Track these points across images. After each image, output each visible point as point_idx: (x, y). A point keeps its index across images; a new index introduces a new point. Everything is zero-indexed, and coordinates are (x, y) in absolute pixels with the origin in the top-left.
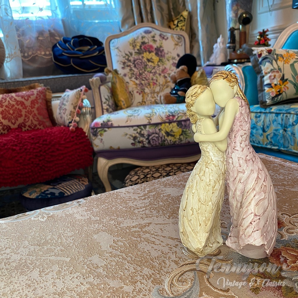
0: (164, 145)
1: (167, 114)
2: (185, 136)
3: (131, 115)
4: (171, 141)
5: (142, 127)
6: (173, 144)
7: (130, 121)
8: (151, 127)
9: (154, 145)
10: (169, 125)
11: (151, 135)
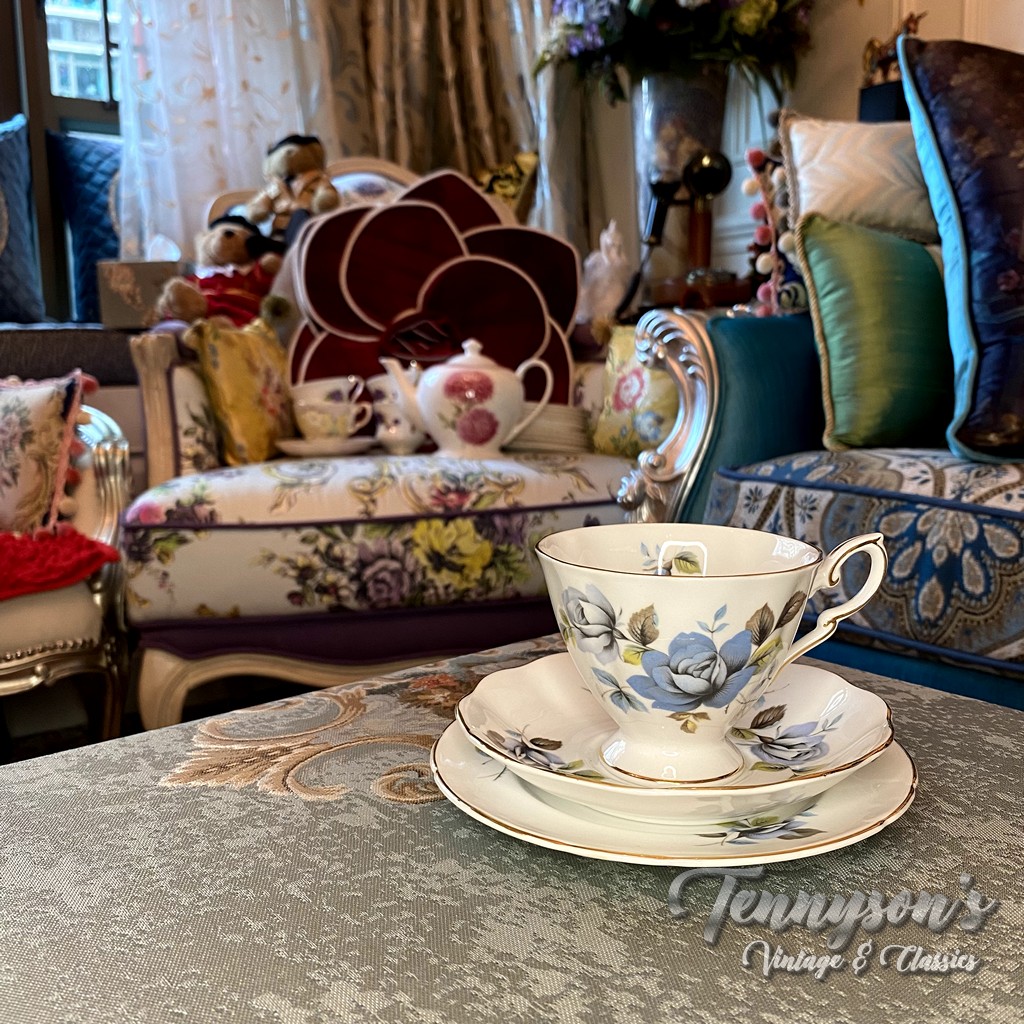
0: (423, 604)
1: (439, 484)
2: (505, 573)
3: (295, 480)
4: (451, 590)
5: (338, 531)
6: (455, 602)
7: (290, 504)
8: (373, 530)
9: (383, 605)
10: (446, 524)
11: (371, 563)
